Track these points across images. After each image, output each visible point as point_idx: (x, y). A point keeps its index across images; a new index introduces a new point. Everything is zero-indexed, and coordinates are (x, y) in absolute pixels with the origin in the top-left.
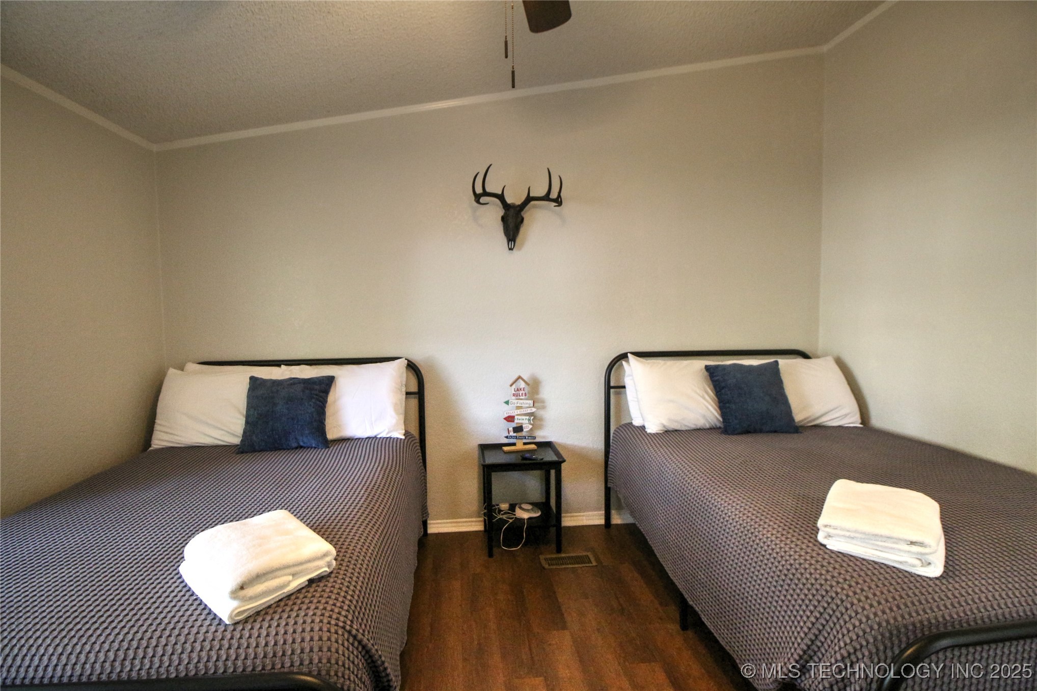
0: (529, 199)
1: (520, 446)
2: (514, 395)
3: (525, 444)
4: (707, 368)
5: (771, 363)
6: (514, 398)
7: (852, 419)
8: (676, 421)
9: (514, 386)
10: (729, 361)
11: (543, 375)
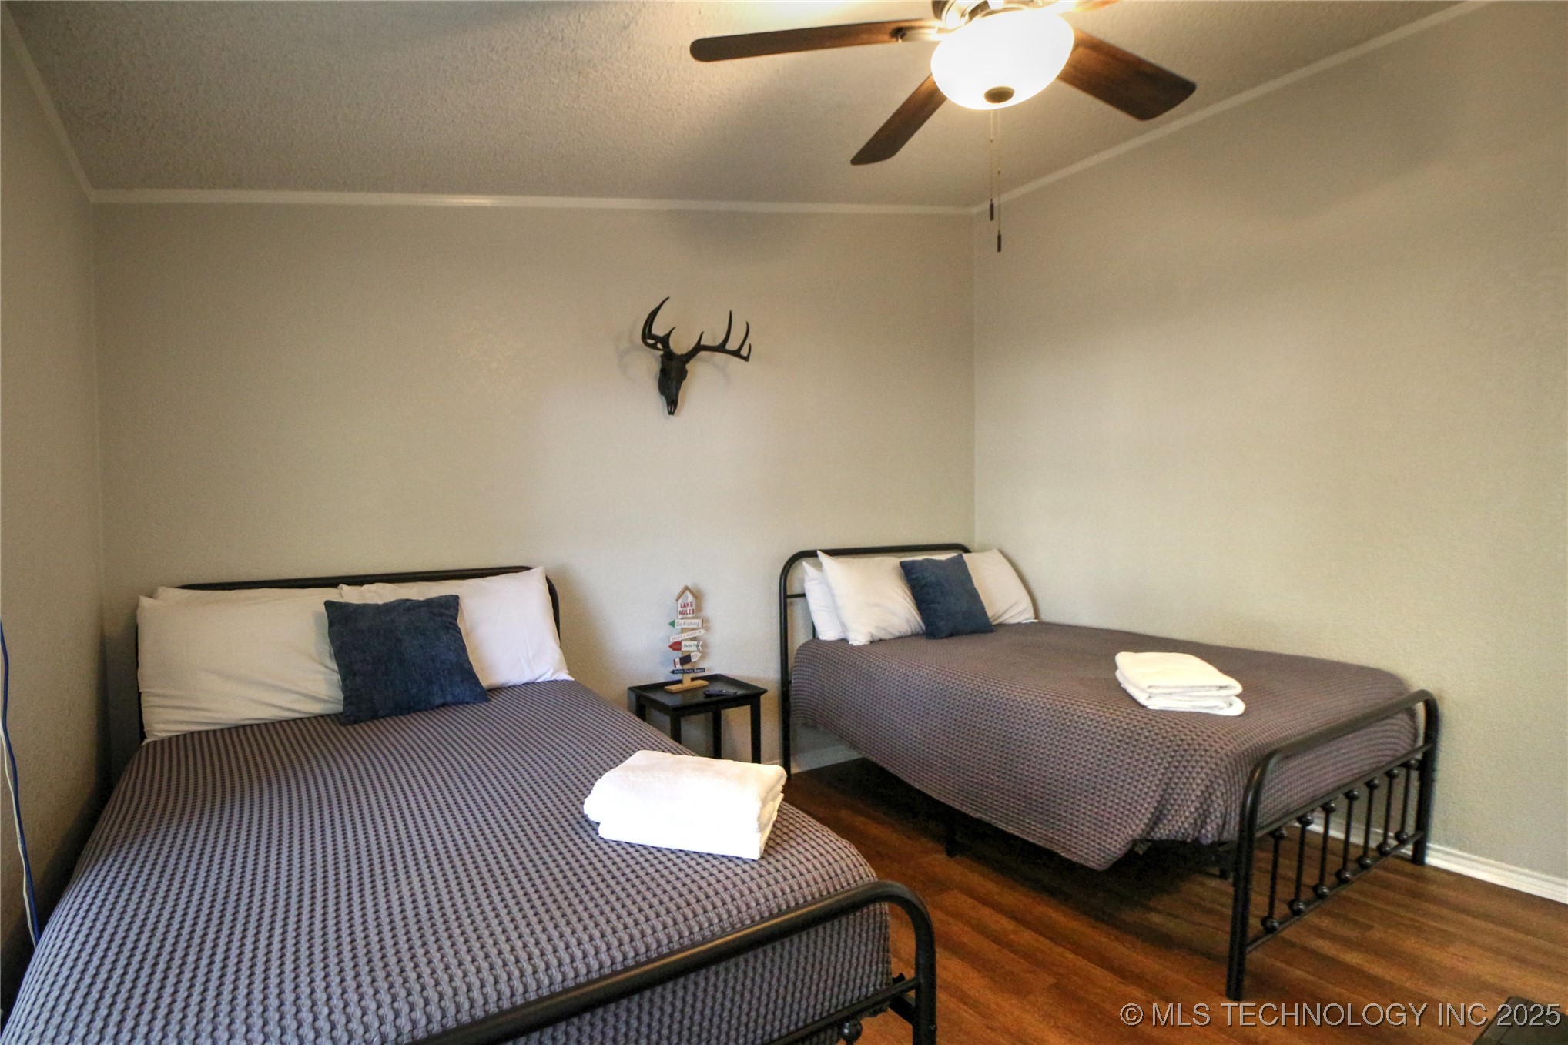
0: (699, 348)
1: (688, 683)
2: (680, 613)
3: (693, 679)
4: (903, 565)
5: (955, 557)
6: (680, 616)
7: (1026, 616)
8: (884, 629)
9: (680, 601)
10: (919, 557)
11: (707, 585)
